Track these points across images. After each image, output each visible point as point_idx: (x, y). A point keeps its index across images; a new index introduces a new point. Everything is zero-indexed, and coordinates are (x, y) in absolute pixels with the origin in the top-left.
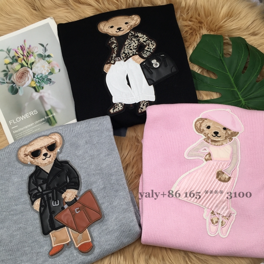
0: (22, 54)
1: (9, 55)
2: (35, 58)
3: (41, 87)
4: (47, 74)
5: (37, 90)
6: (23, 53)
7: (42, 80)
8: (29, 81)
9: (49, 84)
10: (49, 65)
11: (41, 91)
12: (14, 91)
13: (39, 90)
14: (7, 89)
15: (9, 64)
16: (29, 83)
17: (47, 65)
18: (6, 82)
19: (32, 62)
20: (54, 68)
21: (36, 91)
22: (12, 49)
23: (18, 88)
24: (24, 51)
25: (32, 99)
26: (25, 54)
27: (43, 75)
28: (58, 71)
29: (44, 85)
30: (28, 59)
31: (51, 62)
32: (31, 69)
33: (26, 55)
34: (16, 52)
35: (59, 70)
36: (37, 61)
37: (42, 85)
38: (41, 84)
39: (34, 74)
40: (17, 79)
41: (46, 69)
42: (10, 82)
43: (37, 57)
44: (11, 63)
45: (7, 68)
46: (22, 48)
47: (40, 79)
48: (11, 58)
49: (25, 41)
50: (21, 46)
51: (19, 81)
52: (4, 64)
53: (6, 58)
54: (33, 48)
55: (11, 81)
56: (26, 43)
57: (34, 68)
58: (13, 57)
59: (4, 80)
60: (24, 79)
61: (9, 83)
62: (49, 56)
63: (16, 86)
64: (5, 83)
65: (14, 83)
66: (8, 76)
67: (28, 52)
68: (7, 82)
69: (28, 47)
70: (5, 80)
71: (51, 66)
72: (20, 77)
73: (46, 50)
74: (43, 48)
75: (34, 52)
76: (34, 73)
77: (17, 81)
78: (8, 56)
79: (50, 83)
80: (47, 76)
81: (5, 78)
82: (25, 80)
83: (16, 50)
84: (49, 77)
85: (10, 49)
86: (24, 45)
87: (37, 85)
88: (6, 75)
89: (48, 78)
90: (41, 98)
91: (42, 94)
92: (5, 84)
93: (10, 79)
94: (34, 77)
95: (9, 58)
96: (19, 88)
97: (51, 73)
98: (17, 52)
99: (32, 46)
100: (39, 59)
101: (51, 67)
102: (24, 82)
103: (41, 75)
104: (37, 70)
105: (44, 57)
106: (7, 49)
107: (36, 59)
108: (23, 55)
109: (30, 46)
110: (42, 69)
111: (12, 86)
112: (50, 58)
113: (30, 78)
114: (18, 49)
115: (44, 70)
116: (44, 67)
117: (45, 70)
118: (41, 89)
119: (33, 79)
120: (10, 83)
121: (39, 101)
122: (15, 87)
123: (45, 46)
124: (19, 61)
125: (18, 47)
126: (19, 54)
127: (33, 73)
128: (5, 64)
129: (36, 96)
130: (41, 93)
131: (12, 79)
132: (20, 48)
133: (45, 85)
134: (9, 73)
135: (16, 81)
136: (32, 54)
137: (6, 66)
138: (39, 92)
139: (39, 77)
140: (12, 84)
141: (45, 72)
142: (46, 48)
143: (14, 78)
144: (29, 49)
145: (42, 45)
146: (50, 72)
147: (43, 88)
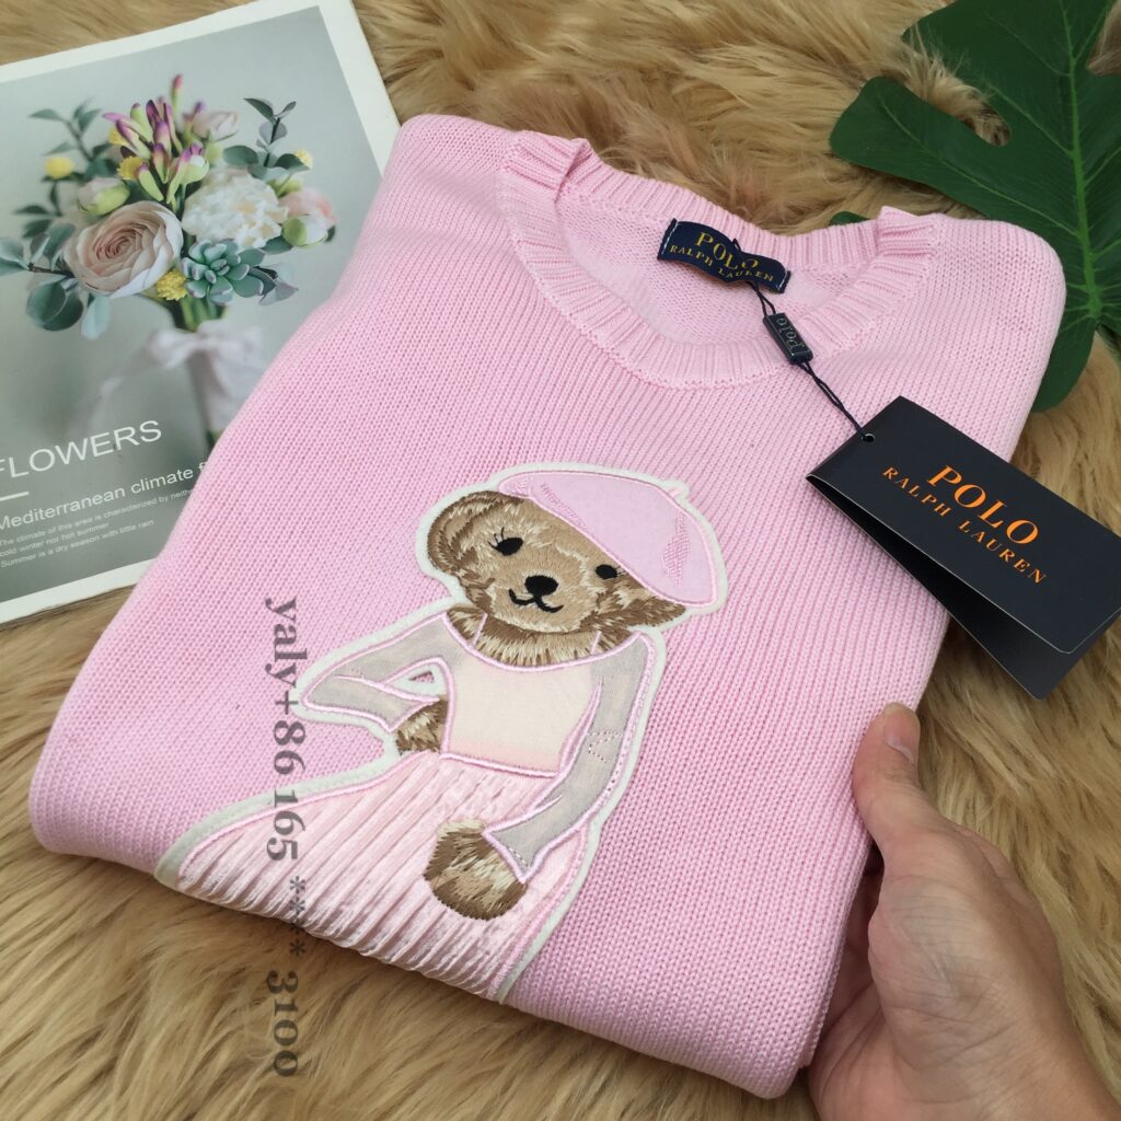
0: (150, 138)
1: (78, 137)
2: (211, 166)
3: (211, 306)
4: (260, 243)
5: (188, 317)
6: (155, 136)
7: (223, 273)
8: (151, 270)
9: (257, 298)
10: (280, 205)
11: (207, 325)
12: (60, 310)
13: (197, 321)
14: (25, 296)
15: (67, 178)
16: (149, 283)
17: (265, 200)
18: (25, 262)
19: (191, 180)
20: (302, 219)
21: (179, 322)
22: (106, 111)
23: (84, 298)
24: (164, 128)
25: (147, 359)
26: (165, 141)
27: (235, 247)
28: (324, 234)
29: (230, 298)
30: (174, 164)
31: (297, 189)
32: (180, 215)
33: (167, 146)
34: (119, 127)
35: (332, 233)
36: (221, 177)
37: (217, 299)
38: (213, 291)
39: (190, 240)
40: (93, 255)
41: (260, 218)
42: (47, 268)
43: (221, 162)
44: (80, 178)
45: (53, 197)
46: (157, 115)
47: (216, 265)
48: (85, 154)
49: (176, 82)
50: (151, 104)
51: (97, 264)
52: (42, 176)
53: (61, 149)
54: (213, 116)
55: (55, 259)
56: (181, 91)
57: (198, 209)
58: (98, 150)
59: (20, 253)
60: (129, 260)
61: (43, 270)
62: (288, 162)
63: (79, 289)
64: (18, 267)
65: (68, 274)
66: (46, 236)
67: (179, 135)
68: (31, 267)
69: (189, 109)
70: (27, 253)
71: (287, 210)
72: (108, 249)
73: (276, 131)
74: (262, 119)
75: (214, 135)
76: (191, 232)
77: (89, 263)
78: (72, 141)
79: (265, 293)
80: (255, 255)
81: (27, 244)
82: (132, 265)
83: (125, 121)
84: (268, 261)
85: (93, 114)
86: (168, 101)
87: (191, 293)
88: (36, 232)
89: (263, 264)
90: (200, 364)
91: (209, 344)
92: (22, 273)
93: (50, 253)
94: (184, 253)
95: (76, 153)
96: (91, 299)
97: (281, 243)
98: (125, 129)
99: (209, 108)
100: (234, 171)
101: (290, 215)
102: (124, 272)
103: (223, 247)
104: (207, 219)
105: (261, 161)
106: (77, 113)
107: (214, 170)
108: (150, 147)
109: (198, 107)
110: (240, 217)
111: (56, 287)
112: (292, 170)
113: (162, 256)
114: (132, 116)
115: (245, 227)
116: (248, 209)
117: (253, 224)
118: (210, 317)
119: (179, 265)
120: (49, 271)
121: (184, 380)
122: (67, 294)
123: (277, 111)
124: (125, 173)
125: (135, 106)
126: (135, 138)
127: (185, 234)
128: (47, 179)
129: (174, 347)
130: (204, 336)
131: (64, 253)
132: (142, 112)
133: (236, 297)
134: (57, 223)
135: (82, 261)
136: (200, 145)
137: (48, 186)
138: (194, 331)
139: (210, 254)
140: (58, 278)
141: (249, 235)
142: (282, 121)
143: (77, 250)
144: (188, 117)
145: (264, 108)
146: (280, 239)
147: (220, 311)
